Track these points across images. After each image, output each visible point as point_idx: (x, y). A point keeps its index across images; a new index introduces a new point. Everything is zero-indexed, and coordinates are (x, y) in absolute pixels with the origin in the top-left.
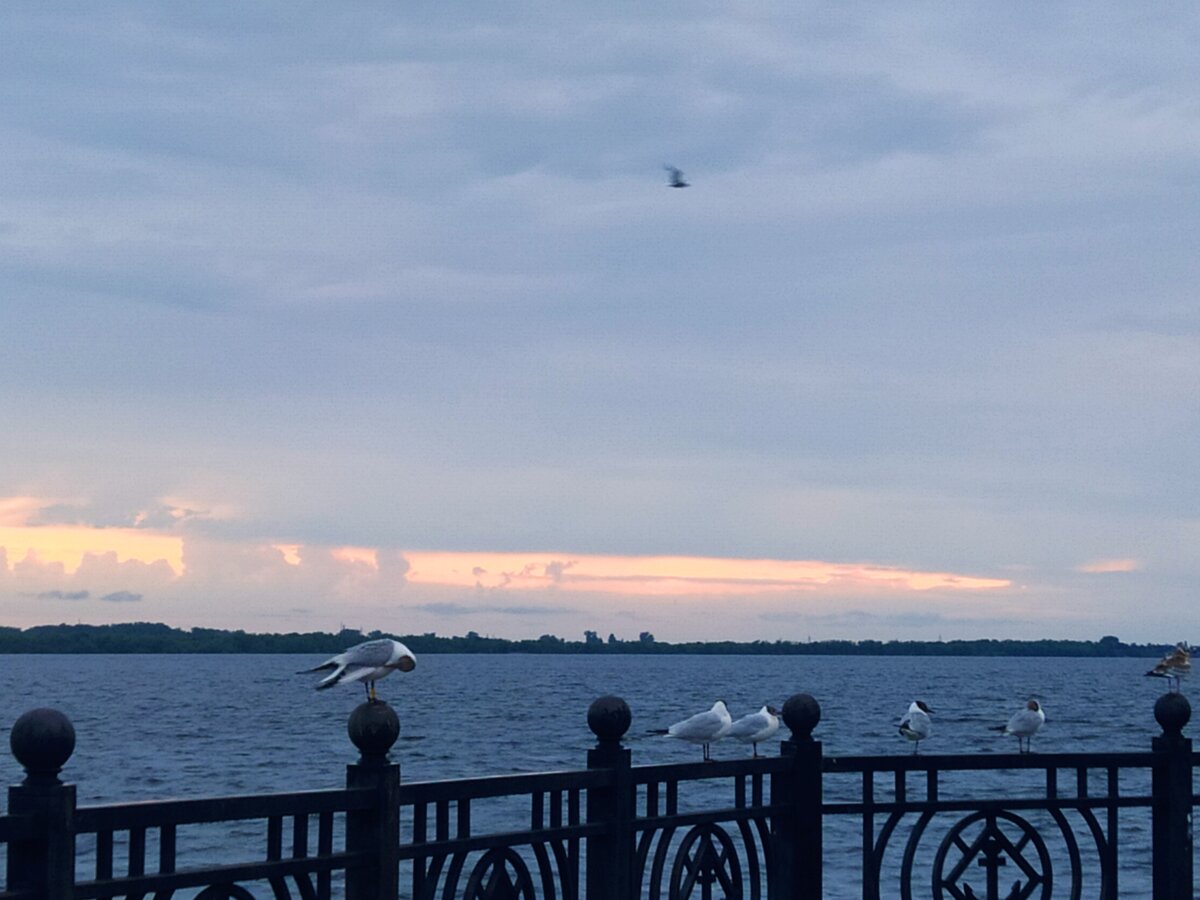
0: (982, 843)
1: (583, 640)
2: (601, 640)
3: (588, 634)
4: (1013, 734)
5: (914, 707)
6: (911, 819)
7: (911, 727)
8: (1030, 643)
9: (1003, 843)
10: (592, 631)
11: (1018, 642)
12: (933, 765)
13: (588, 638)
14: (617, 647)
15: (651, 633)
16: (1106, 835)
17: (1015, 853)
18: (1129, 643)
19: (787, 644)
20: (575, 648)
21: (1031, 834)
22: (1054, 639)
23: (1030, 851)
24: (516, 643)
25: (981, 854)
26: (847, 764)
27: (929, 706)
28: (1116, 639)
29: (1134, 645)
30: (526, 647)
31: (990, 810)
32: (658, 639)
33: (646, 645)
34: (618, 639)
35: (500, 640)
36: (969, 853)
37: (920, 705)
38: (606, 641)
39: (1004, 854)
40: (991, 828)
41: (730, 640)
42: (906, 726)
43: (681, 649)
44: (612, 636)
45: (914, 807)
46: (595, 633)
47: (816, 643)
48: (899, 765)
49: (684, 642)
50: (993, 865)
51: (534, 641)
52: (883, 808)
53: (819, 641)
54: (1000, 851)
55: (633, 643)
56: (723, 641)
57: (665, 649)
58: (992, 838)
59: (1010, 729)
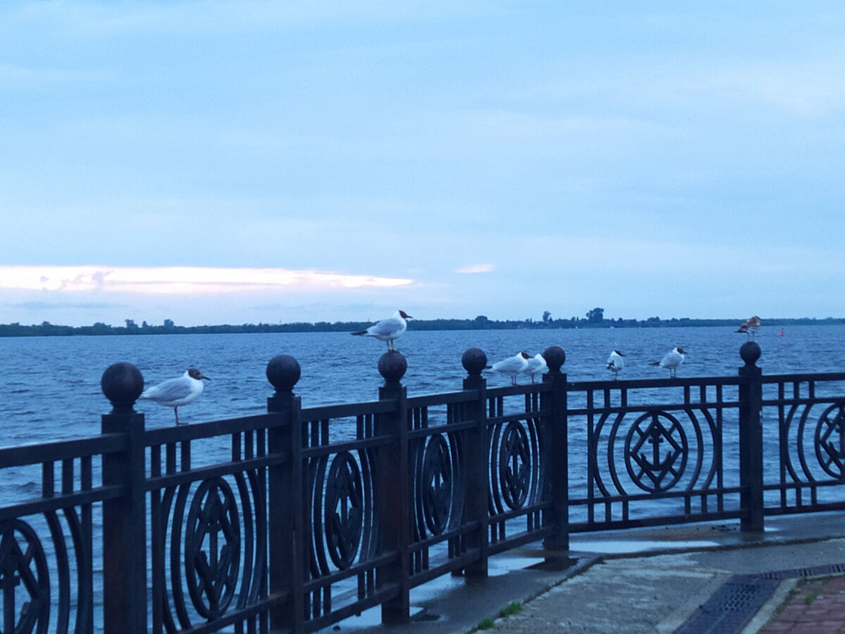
0: (650, 429)
1: (125, 326)
2: (137, 326)
3: (128, 321)
4: (664, 367)
5: (614, 354)
6: (614, 416)
7: (615, 364)
8: (429, 322)
9: (662, 430)
10: (130, 319)
11: (421, 321)
12: (624, 386)
13: (128, 324)
14: (148, 330)
15: (172, 320)
16: (715, 421)
17: (668, 435)
18: (495, 320)
19: (266, 326)
20: (119, 331)
21: (676, 425)
22: (445, 318)
23: (676, 435)
24: (78, 328)
25: (650, 437)
26: (580, 386)
27: (622, 353)
28: (486, 318)
29: (497, 322)
30: (85, 331)
31: (654, 411)
32: (177, 324)
33: (168, 329)
34: (149, 324)
35: (66, 327)
36: (643, 436)
37: (618, 352)
38: (140, 326)
39: (662, 436)
40: (656, 422)
41: (227, 324)
42: (612, 364)
43: (194, 330)
44: (145, 323)
45: (614, 410)
46: (132, 321)
47: (286, 325)
48: (606, 386)
49: (195, 326)
50: (656, 443)
51: (90, 327)
52: (598, 411)
53: (288, 323)
54: (660, 435)
55: (160, 327)
56: (222, 324)
57: (182, 331)
58: (656, 427)
59: (662, 364)
